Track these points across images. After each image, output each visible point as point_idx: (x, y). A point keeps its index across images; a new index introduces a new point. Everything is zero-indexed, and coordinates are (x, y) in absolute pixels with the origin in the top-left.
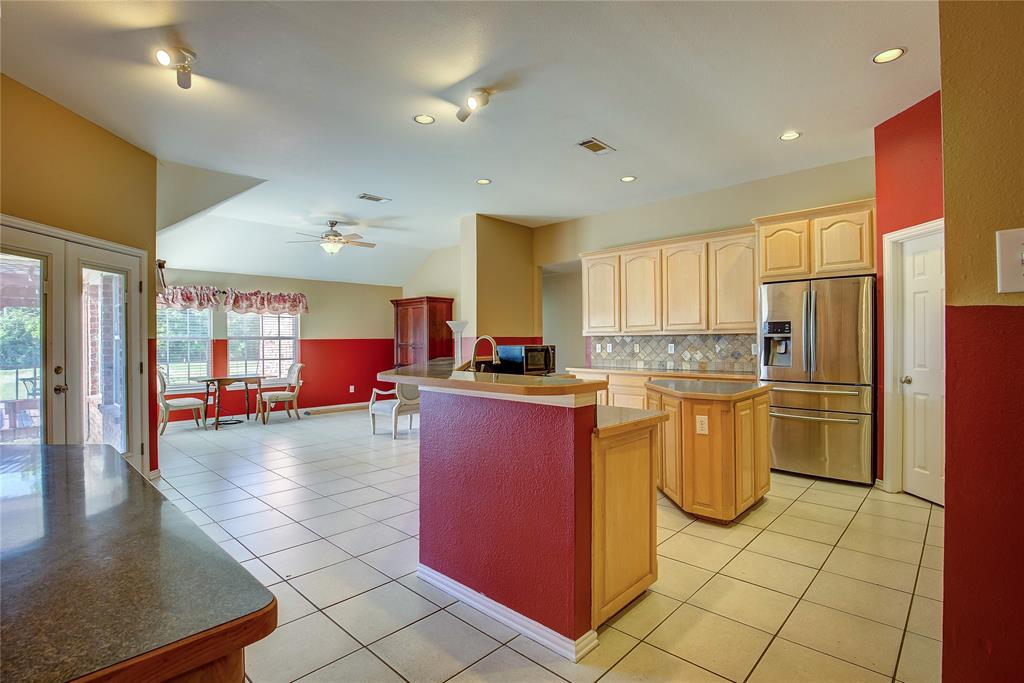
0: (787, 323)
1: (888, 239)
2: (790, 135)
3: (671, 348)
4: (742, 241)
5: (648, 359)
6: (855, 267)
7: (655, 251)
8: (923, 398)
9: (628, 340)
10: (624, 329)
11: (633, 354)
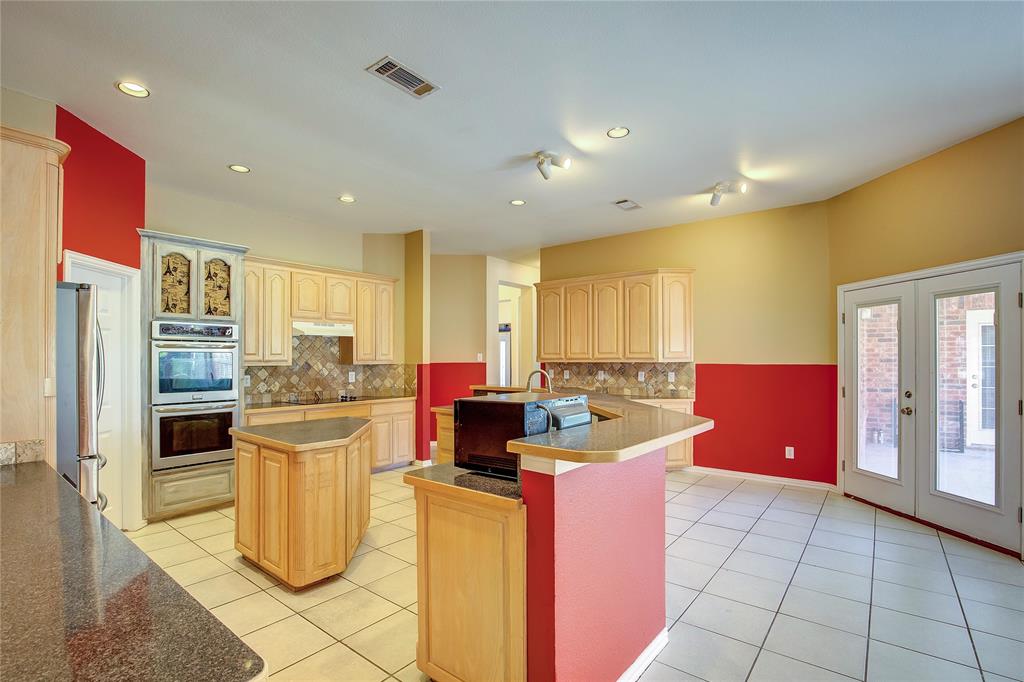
8: (107, 435)
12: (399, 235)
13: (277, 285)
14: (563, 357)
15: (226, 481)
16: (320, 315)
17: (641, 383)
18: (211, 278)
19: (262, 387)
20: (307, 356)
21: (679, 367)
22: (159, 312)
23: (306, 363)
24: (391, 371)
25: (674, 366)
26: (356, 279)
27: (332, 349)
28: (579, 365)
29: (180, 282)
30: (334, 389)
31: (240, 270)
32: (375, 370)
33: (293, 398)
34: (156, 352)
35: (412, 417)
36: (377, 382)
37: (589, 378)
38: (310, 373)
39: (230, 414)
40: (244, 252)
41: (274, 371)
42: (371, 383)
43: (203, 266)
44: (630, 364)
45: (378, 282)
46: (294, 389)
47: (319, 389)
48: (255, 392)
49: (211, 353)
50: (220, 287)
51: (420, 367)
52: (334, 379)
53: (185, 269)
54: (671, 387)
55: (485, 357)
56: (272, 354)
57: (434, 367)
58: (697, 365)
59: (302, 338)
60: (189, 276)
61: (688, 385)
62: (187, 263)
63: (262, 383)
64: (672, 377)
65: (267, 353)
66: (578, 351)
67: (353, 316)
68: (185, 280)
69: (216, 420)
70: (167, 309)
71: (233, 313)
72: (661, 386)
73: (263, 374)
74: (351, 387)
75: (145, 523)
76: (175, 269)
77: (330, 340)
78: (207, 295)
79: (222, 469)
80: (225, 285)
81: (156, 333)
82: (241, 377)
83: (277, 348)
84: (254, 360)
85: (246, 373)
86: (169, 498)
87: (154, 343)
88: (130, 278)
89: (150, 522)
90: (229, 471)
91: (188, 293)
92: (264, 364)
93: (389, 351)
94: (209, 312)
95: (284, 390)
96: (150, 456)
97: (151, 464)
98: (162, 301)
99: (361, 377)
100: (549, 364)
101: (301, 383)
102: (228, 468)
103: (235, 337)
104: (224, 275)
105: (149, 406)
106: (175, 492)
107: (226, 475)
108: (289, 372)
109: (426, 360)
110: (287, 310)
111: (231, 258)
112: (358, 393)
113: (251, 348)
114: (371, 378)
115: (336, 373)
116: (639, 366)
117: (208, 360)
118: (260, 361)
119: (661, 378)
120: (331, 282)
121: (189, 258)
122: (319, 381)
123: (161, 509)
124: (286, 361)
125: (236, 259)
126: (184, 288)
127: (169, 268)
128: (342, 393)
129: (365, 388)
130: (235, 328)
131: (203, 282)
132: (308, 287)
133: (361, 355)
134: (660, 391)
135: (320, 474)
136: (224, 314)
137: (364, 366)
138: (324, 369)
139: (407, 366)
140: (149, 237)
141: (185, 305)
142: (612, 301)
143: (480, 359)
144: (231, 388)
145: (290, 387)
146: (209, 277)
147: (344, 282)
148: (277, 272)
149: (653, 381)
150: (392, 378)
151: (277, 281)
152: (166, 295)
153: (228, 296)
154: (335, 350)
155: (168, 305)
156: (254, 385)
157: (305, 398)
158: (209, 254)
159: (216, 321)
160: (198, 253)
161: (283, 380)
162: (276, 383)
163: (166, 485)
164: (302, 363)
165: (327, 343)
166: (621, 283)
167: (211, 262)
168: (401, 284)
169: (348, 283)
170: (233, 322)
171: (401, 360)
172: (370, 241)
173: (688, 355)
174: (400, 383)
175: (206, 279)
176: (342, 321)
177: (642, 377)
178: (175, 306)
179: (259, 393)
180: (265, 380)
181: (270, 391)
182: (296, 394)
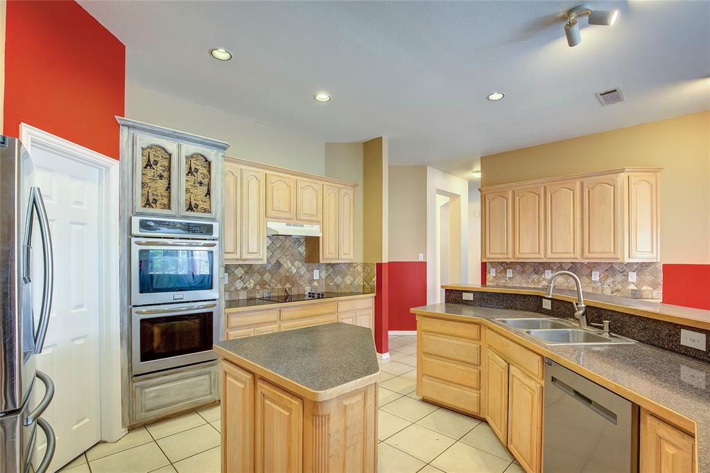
12: (357, 144)
13: (253, 185)
14: (511, 256)
15: (207, 383)
16: (291, 216)
17: (595, 282)
18: (192, 173)
19: (239, 285)
20: (278, 254)
21: (642, 267)
22: (139, 208)
23: (277, 261)
24: (351, 269)
25: (635, 267)
26: (322, 183)
27: (299, 249)
28: (523, 264)
29: (161, 177)
30: (302, 285)
31: (220, 166)
32: (337, 268)
33: (266, 295)
34: (136, 249)
35: (372, 312)
36: (338, 280)
37: (534, 276)
38: (281, 271)
39: (211, 314)
40: (225, 149)
41: (249, 269)
42: (332, 280)
43: (183, 160)
44: (582, 263)
45: (341, 186)
46: (267, 286)
47: (288, 286)
48: (232, 289)
49: (192, 251)
50: (201, 183)
51: (379, 266)
52: (301, 276)
53: (166, 164)
54: (632, 287)
55: (425, 256)
56: (249, 253)
57: (391, 265)
58: (664, 265)
59: (275, 237)
60: (169, 170)
61: (654, 286)
62: (168, 156)
63: (239, 281)
64: (633, 277)
65: (245, 251)
66: (527, 252)
67: (320, 218)
68: (165, 174)
69: (197, 321)
70: (147, 204)
71: (213, 210)
72: (619, 286)
73: (239, 272)
74: (316, 284)
75: (125, 431)
76: (156, 163)
77: (297, 240)
78: (187, 190)
79: (203, 370)
80: (205, 181)
81: (136, 229)
82: (222, 276)
83: (253, 247)
84: (232, 258)
85: (226, 272)
86: (149, 403)
87: (134, 240)
88: (108, 168)
89: (131, 429)
90: (209, 373)
91: (169, 188)
92: (241, 263)
93: (350, 251)
94: (190, 208)
95: (258, 287)
96: (130, 361)
97: (130, 368)
98: (142, 195)
99: (324, 275)
100: (491, 263)
101: (273, 280)
102: (207, 369)
103: (216, 234)
104: (205, 171)
105: (129, 307)
106: (156, 397)
107: (207, 376)
108: (262, 270)
109: (385, 260)
110: (263, 210)
111: (211, 154)
112: (322, 290)
113: (230, 248)
114: (333, 276)
115: (303, 270)
116: (592, 266)
117: (190, 258)
119: (619, 278)
120: (300, 184)
121: (170, 152)
122: (289, 279)
123: (142, 416)
124: (262, 260)
125: (216, 155)
126: (164, 182)
127: (149, 161)
128: (308, 290)
129: (327, 285)
130: (216, 226)
131: (184, 177)
132: (281, 190)
133: (327, 255)
134: (618, 290)
135: (346, 428)
136: (205, 211)
137: (327, 265)
138: (293, 266)
139: (365, 265)
140: (129, 127)
141: (165, 201)
142: (566, 202)
143: (421, 259)
144: (211, 287)
145: (263, 284)
146: (190, 172)
147: (313, 185)
148: (253, 173)
149: (610, 280)
150: (352, 276)
151: (253, 180)
152: (147, 189)
153: (208, 193)
154: (302, 249)
155: (148, 200)
156: (232, 283)
157: (276, 294)
158: (189, 149)
159: (197, 218)
160: (179, 146)
161: (257, 277)
162: (251, 280)
163: (147, 390)
164: (273, 262)
165: (295, 243)
166: (578, 185)
167: (192, 156)
168: (360, 189)
169: (315, 186)
170: (214, 220)
171: (359, 259)
172: (332, 150)
173: (655, 255)
174: (359, 281)
175: (187, 175)
176: (310, 222)
177: (596, 276)
178: (155, 201)
179: (236, 290)
180: (241, 277)
181: (246, 288)
182: (269, 291)
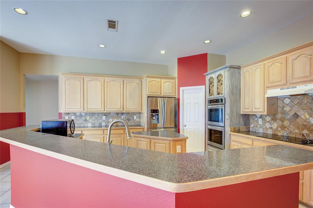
0: (157, 110)
1: (181, 89)
2: (163, 52)
3: (104, 118)
4: (135, 81)
5: (93, 122)
6: (172, 95)
7: (102, 79)
8: (197, 130)
9: (83, 114)
10: (86, 110)
11: (86, 120)
16: (283, 83)
18: (219, 82)
19: (268, 125)
20: (296, 109)
29: (213, 86)
33: (285, 135)
38: (298, 120)
39: (222, 132)
41: (274, 117)
46: (286, 129)
47: (306, 132)
48: (264, 127)
50: (222, 84)
56: (255, 108)
63: (268, 123)
76: (212, 82)
78: (218, 88)
81: (208, 103)
83: (258, 105)
84: (248, 111)
92: (253, 113)
94: (218, 94)
95: (279, 129)
98: (209, 93)
101: (291, 126)
103: (223, 102)
110: (262, 85)
111: (223, 72)
113: (247, 106)
118: (251, 112)
120: (292, 58)
124: (262, 112)
136: (222, 94)
145: (283, 127)
147: (305, 53)
148: (258, 66)
151: (258, 71)
156: (264, 124)
157: (294, 136)
158: (218, 73)
160: (215, 75)
162: (275, 124)
170: (223, 97)
178: (212, 94)
179: (266, 128)
180: (269, 122)
181: (272, 128)
182: (288, 132)
